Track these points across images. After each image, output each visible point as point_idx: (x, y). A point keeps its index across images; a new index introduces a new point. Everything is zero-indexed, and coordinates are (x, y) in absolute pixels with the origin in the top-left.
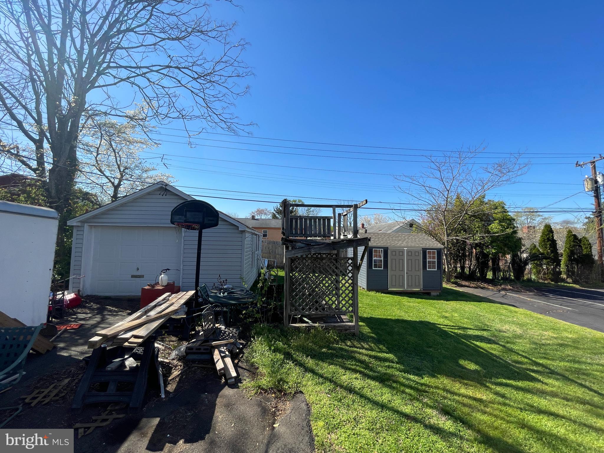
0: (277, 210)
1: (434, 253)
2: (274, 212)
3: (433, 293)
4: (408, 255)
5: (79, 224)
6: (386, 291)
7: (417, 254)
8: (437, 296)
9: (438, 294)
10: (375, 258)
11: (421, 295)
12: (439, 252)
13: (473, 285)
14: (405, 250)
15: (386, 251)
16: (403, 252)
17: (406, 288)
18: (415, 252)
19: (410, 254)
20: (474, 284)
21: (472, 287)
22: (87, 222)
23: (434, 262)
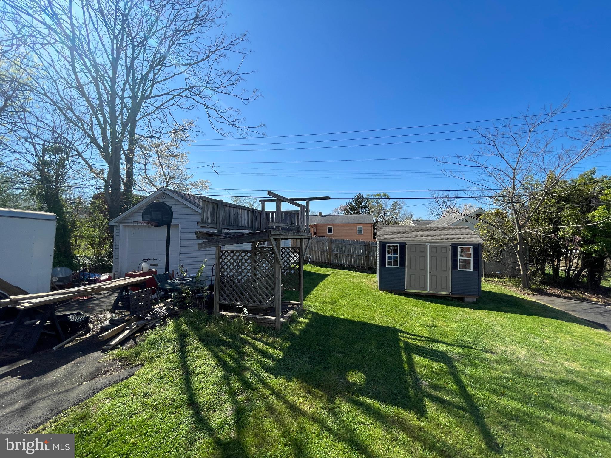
0: (350, 205)
1: (468, 249)
2: (348, 208)
3: (467, 299)
4: (431, 251)
5: (117, 224)
6: (403, 292)
7: (444, 250)
8: (474, 303)
9: (475, 300)
10: (390, 255)
11: (448, 300)
12: (477, 249)
13: (567, 295)
14: (428, 246)
15: (403, 245)
16: (425, 247)
17: (428, 291)
18: (442, 248)
19: (434, 250)
20: (569, 293)
21: (564, 297)
22: (121, 223)
23: (468, 261)
